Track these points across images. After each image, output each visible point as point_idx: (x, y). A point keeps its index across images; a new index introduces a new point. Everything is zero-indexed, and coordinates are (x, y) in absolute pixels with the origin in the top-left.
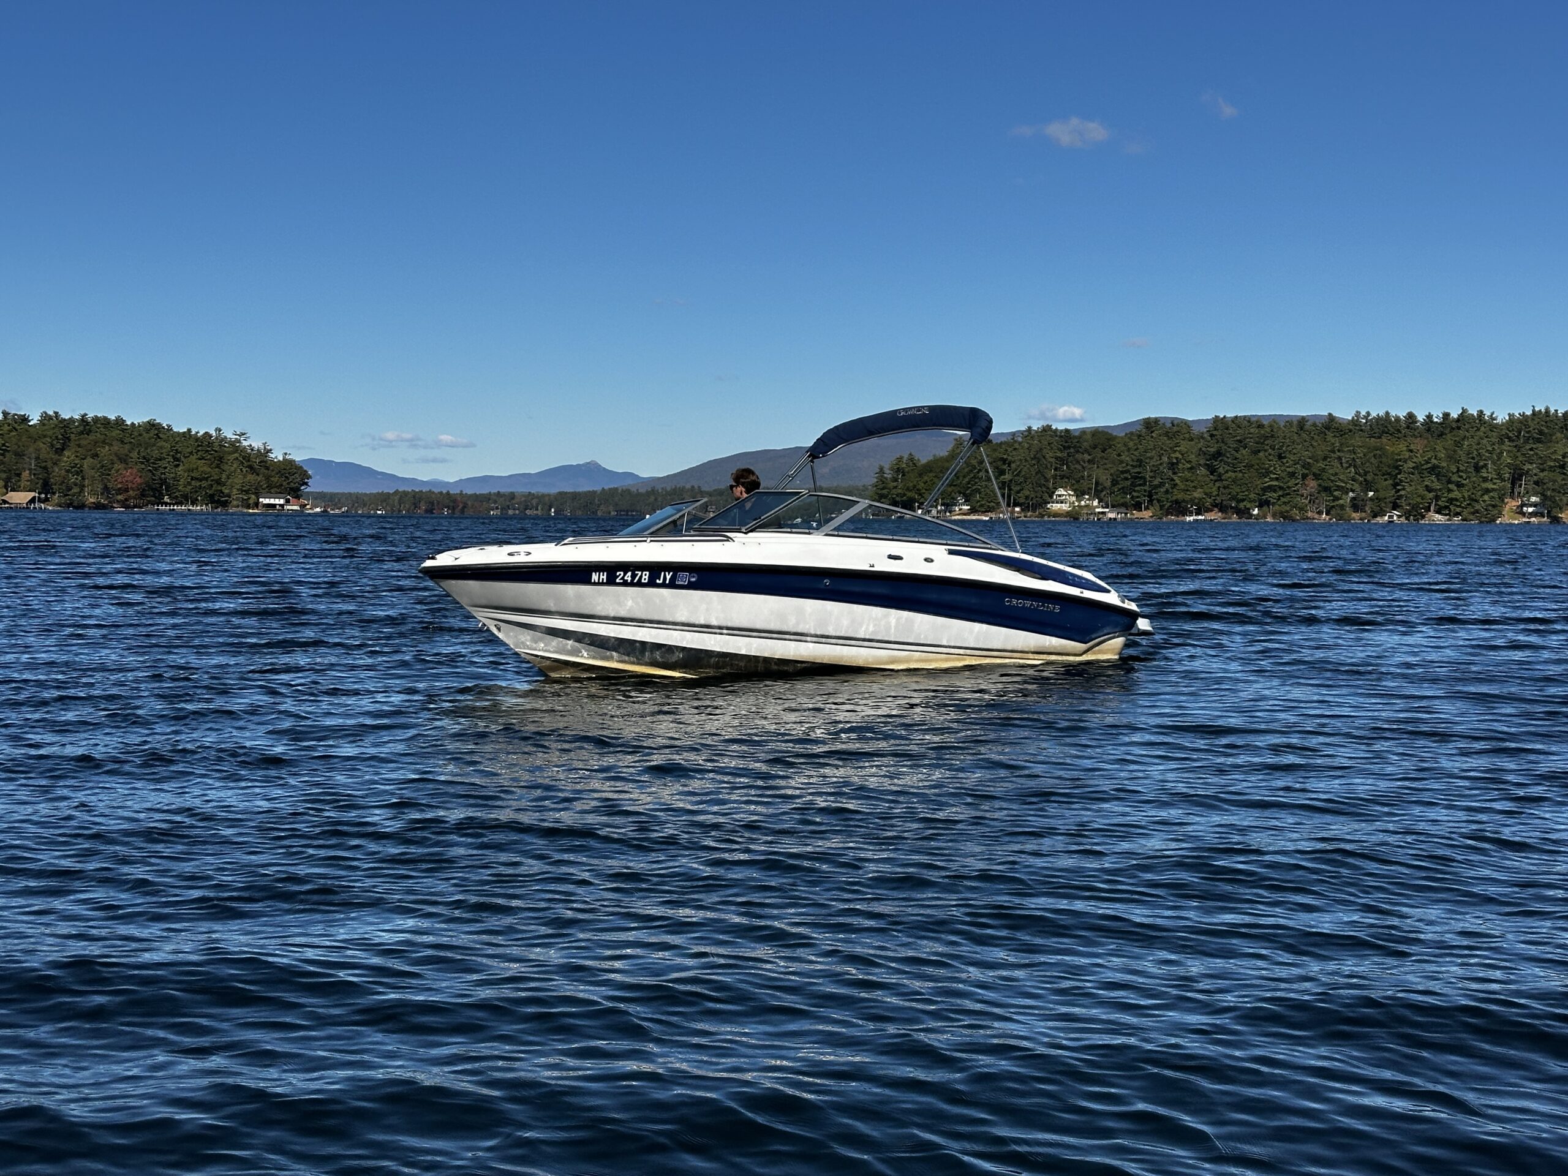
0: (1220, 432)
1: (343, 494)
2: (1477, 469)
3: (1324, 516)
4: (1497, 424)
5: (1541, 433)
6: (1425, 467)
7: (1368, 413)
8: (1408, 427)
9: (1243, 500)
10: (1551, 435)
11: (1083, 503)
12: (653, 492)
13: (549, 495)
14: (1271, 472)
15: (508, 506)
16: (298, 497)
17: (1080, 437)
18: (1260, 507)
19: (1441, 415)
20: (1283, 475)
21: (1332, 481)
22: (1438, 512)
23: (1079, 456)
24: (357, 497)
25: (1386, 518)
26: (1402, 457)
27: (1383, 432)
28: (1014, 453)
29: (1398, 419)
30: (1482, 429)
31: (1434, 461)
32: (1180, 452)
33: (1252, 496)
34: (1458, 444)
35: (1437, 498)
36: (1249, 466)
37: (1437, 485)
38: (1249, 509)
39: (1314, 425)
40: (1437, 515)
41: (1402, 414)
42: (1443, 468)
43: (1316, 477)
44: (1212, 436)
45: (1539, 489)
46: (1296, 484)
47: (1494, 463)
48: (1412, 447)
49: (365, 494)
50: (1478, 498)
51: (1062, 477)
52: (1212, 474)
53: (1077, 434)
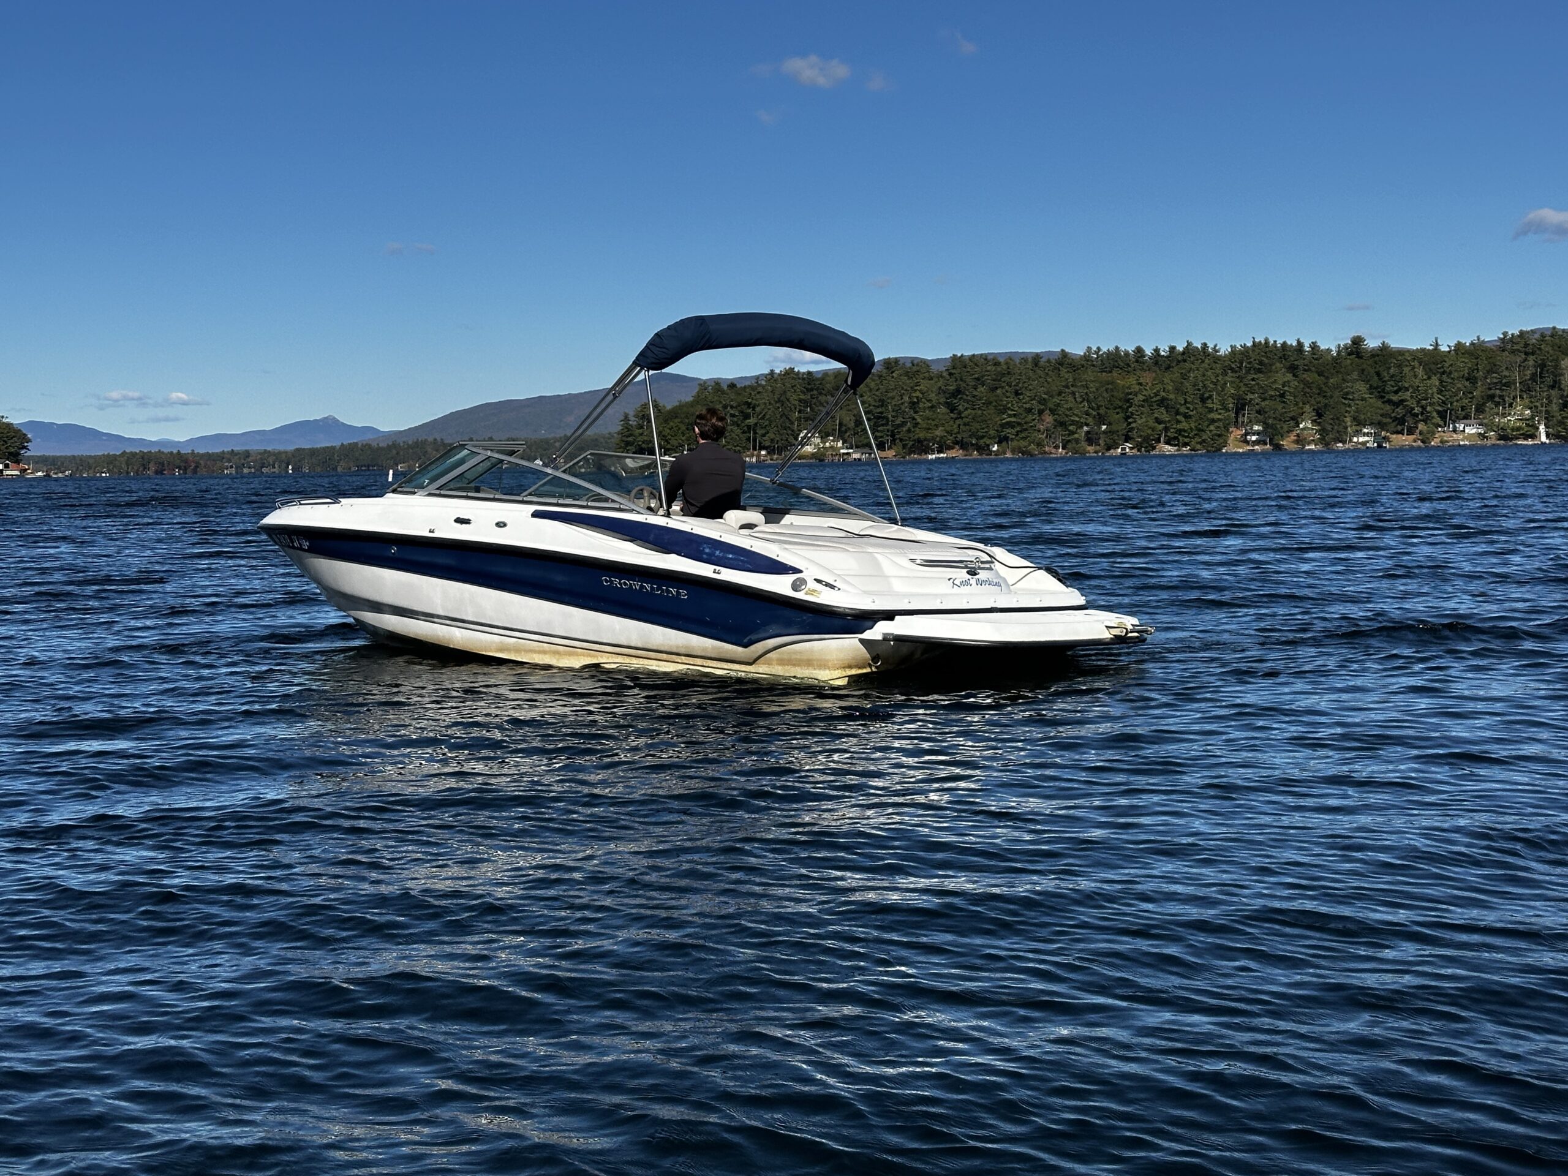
0: (959, 371)
1: (66, 457)
2: (1203, 400)
3: (1060, 450)
4: (1221, 356)
5: (1261, 363)
6: (1155, 399)
7: (1099, 348)
8: (1137, 361)
9: (983, 437)
10: (1271, 365)
11: (827, 444)
12: (394, 446)
13: (286, 452)
14: (1009, 408)
15: (243, 465)
16: (18, 462)
17: (823, 379)
18: (999, 443)
19: (1167, 349)
20: (1021, 411)
21: (1067, 416)
22: (1168, 443)
23: (822, 398)
24: (81, 460)
25: (1119, 450)
26: (1132, 390)
27: (1114, 366)
28: (758, 396)
29: (1127, 354)
30: (1207, 361)
31: (1163, 394)
32: (920, 391)
33: (992, 432)
34: (1184, 376)
35: (1166, 429)
36: (988, 403)
37: (1165, 417)
38: (988, 446)
39: (1049, 361)
40: (1167, 446)
41: (1131, 349)
42: (1171, 400)
43: (1053, 412)
44: (951, 374)
45: (1261, 417)
46: (1034, 420)
47: (1218, 394)
48: (1141, 380)
49: (90, 457)
50: (1205, 428)
51: (806, 419)
52: (952, 412)
53: (820, 376)
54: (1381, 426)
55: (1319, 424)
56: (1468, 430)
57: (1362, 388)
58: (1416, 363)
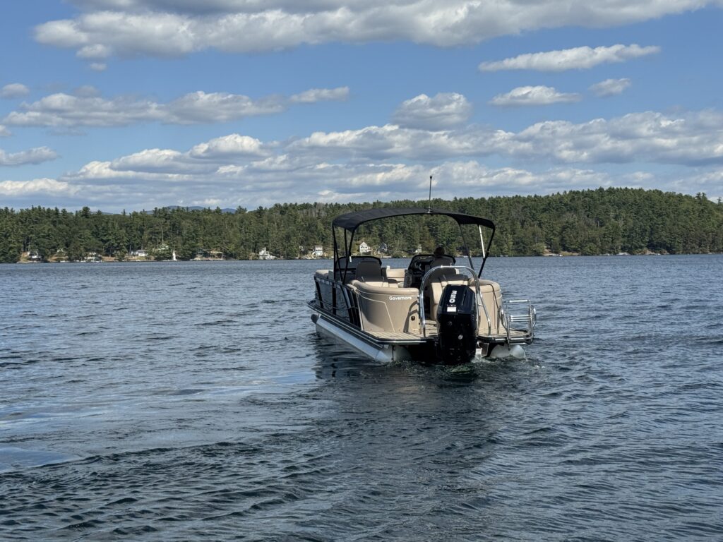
54: (98, 252)
55: (67, 250)
56: (140, 255)
57: (88, 232)
58: (115, 222)
